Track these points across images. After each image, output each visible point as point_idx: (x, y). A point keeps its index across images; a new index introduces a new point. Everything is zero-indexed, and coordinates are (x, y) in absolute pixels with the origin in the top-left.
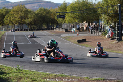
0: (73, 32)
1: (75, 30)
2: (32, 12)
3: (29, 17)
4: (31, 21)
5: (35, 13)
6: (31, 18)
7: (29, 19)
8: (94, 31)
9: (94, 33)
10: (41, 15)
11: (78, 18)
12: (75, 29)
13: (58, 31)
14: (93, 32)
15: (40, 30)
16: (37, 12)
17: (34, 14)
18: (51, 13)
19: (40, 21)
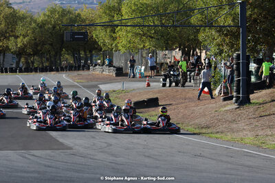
0: (138, 75)
1: (142, 71)
2: (28, 19)
3: (18, 34)
4: (25, 46)
5: (35, 22)
6: (24, 36)
7: (19, 40)
8: (193, 73)
9: (192, 81)
10: (54, 27)
11: (152, 38)
12: (143, 68)
13: (98, 72)
14: (190, 78)
15: (51, 70)
16: (40, 19)
17: (34, 25)
18: (84, 21)
19: (51, 45)
